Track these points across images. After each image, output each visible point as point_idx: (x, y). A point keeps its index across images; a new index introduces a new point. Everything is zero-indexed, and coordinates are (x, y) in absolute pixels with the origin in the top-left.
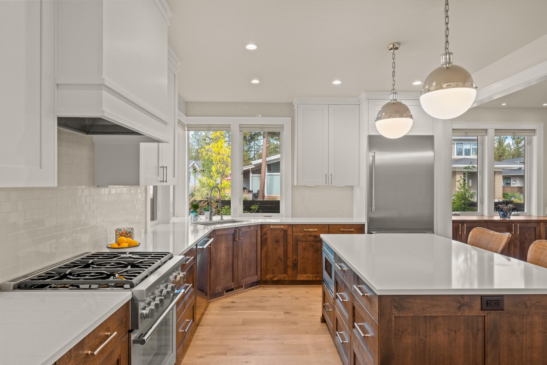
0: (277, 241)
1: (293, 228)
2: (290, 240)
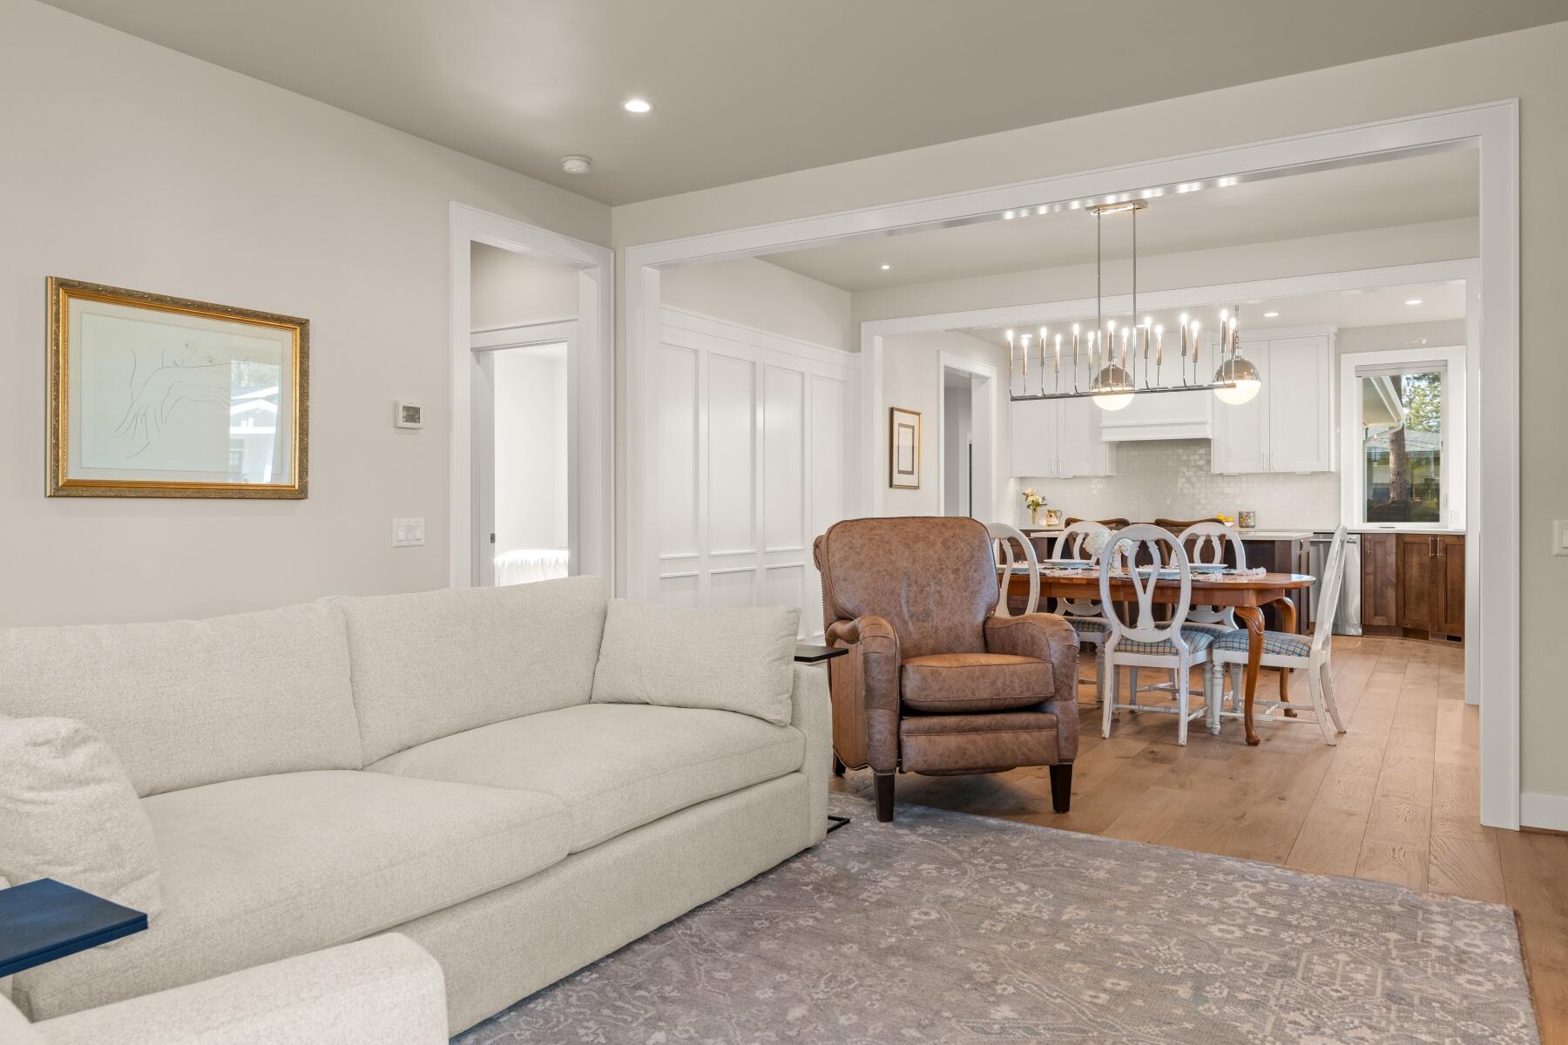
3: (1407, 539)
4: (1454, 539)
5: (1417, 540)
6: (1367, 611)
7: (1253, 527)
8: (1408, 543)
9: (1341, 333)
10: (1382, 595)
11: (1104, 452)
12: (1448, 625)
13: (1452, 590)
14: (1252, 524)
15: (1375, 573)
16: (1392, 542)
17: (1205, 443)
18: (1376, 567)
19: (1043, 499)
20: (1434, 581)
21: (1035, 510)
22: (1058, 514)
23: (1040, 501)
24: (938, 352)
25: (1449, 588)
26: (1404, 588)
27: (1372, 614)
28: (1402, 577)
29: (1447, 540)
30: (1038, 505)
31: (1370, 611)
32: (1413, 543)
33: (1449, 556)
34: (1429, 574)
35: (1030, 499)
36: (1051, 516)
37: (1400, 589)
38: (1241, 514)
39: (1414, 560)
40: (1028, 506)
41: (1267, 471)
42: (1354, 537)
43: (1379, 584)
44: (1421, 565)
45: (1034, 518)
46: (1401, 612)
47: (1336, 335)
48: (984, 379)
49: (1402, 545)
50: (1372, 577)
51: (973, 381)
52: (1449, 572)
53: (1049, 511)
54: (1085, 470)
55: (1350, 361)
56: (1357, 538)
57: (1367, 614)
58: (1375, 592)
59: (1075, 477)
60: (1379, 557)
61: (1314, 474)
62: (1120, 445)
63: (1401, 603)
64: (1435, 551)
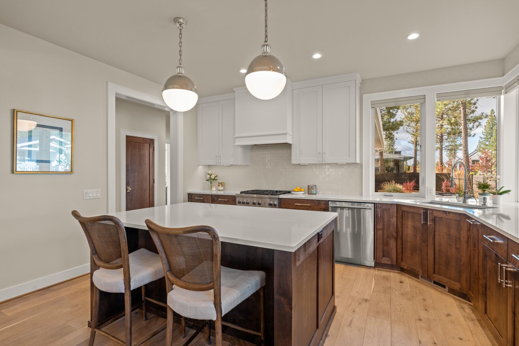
3: (405, 209)
4: (441, 213)
5: (411, 210)
6: (378, 253)
7: (315, 194)
9: (363, 82)
10: (387, 244)
12: (435, 275)
13: (439, 251)
14: (315, 193)
15: (383, 229)
16: (395, 209)
17: (288, 146)
18: (384, 225)
20: (425, 241)
24: (107, 82)
25: (437, 248)
26: (402, 241)
27: (381, 256)
28: (401, 233)
29: (435, 214)
31: (380, 254)
32: (408, 212)
33: (437, 225)
34: (420, 235)
36: (219, 185)
37: (399, 241)
39: (409, 224)
41: (321, 162)
42: (370, 205)
43: (385, 236)
44: (415, 228)
46: (400, 256)
47: (361, 83)
49: (401, 212)
50: (381, 232)
52: (436, 237)
53: (219, 183)
55: (368, 98)
56: (372, 206)
57: (378, 256)
58: (383, 242)
60: (386, 218)
61: (348, 164)
63: (400, 250)
64: (426, 219)
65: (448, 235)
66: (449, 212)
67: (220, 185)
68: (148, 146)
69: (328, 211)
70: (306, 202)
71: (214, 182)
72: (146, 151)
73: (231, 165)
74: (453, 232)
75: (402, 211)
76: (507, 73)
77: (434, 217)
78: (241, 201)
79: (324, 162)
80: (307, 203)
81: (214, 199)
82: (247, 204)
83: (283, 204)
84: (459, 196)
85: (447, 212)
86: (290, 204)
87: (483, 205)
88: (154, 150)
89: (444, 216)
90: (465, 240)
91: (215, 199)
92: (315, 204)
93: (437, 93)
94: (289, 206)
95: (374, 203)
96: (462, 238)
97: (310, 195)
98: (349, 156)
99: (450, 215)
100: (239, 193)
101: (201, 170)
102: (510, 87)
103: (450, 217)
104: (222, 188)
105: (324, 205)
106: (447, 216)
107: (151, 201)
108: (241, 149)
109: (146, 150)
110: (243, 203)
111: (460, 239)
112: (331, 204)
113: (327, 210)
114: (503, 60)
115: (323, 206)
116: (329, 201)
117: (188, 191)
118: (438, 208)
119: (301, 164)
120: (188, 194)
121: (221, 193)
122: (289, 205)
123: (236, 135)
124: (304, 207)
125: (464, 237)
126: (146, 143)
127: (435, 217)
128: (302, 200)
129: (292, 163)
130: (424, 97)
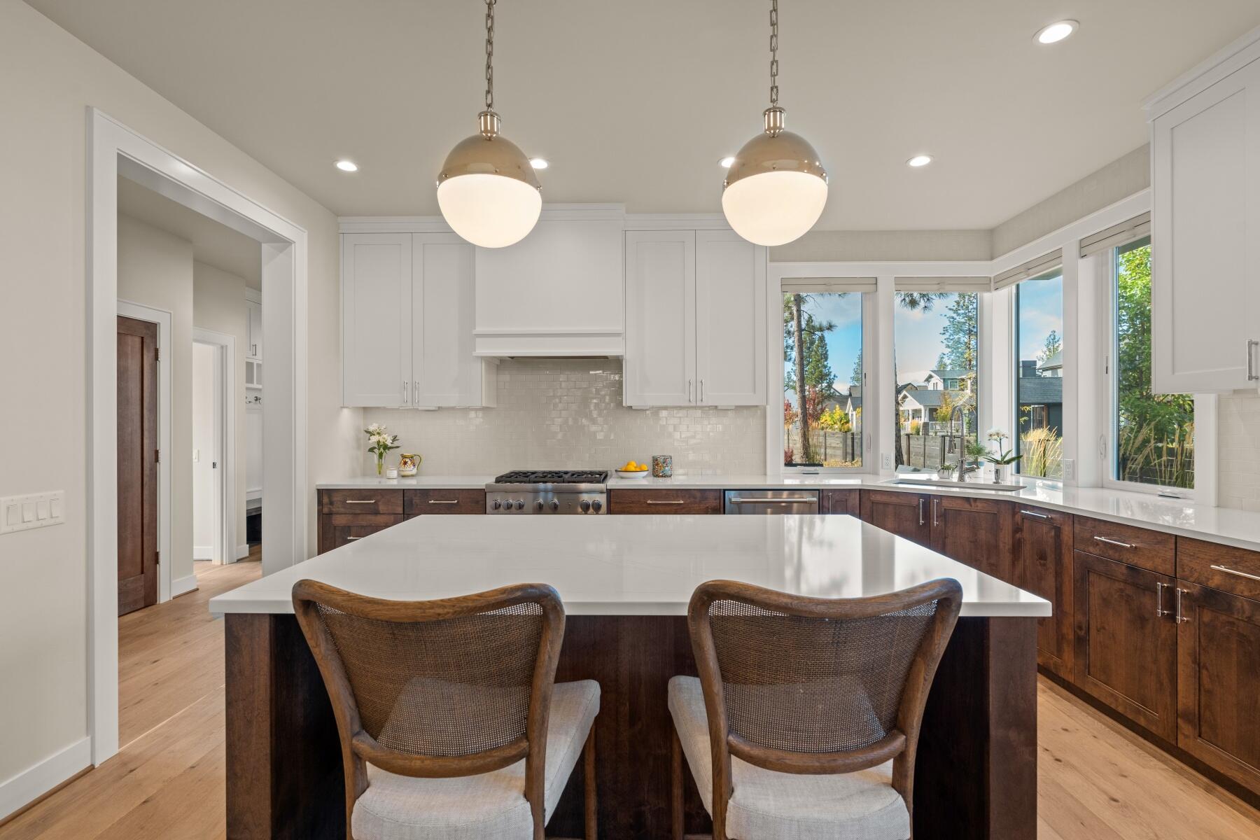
0: (1042, 556)
1: (1075, 525)
2: (1068, 560)
4: (959, 502)
8: (878, 503)
11: (479, 373)
17: (614, 364)
19: (395, 439)
21: (381, 455)
22: (417, 460)
23: (389, 443)
29: (945, 503)
30: (386, 447)
35: (374, 439)
36: (405, 463)
38: (655, 461)
40: (372, 450)
45: (380, 466)
48: (283, 243)
51: (265, 247)
53: (404, 457)
54: (452, 398)
59: (440, 408)
62: (503, 364)
64: (927, 516)
65: (971, 542)
66: (976, 500)
67: (409, 462)
68: (138, 345)
69: (724, 513)
70: (673, 496)
71: (388, 455)
72: (130, 361)
73: (437, 409)
74: (983, 535)
75: (873, 503)
76: (999, 256)
77: (943, 510)
78: (503, 503)
79: (699, 404)
80: (677, 498)
81: (411, 501)
82: (520, 509)
83: (616, 503)
84: (943, 469)
85: (972, 501)
86: (633, 502)
87: (994, 483)
88: (156, 358)
89: (966, 507)
90: (1007, 547)
91: (416, 500)
92: (695, 498)
93: (896, 276)
94: (631, 507)
95: (818, 490)
96: (1001, 545)
97: (661, 480)
98: (755, 392)
99: (978, 504)
100: (491, 480)
101: (347, 421)
102: (1005, 281)
103: (978, 508)
104: (414, 471)
105: (716, 499)
106: (971, 506)
107: (145, 521)
108: (483, 364)
109: (130, 357)
110: (509, 507)
111: (997, 547)
112: (733, 497)
113: (722, 510)
114: (991, 232)
115: (712, 503)
116: (725, 490)
117: (318, 483)
118: (956, 492)
119: (633, 408)
120: (318, 490)
121: (411, 484)
122: (631, 505)
123: (479, 329)
124: (668, 509)
125: (1005, 543)
126: (132, 335)
127: (945, 509)
128: (664, 492)
129: (624, 405)
130: (875, 282)
